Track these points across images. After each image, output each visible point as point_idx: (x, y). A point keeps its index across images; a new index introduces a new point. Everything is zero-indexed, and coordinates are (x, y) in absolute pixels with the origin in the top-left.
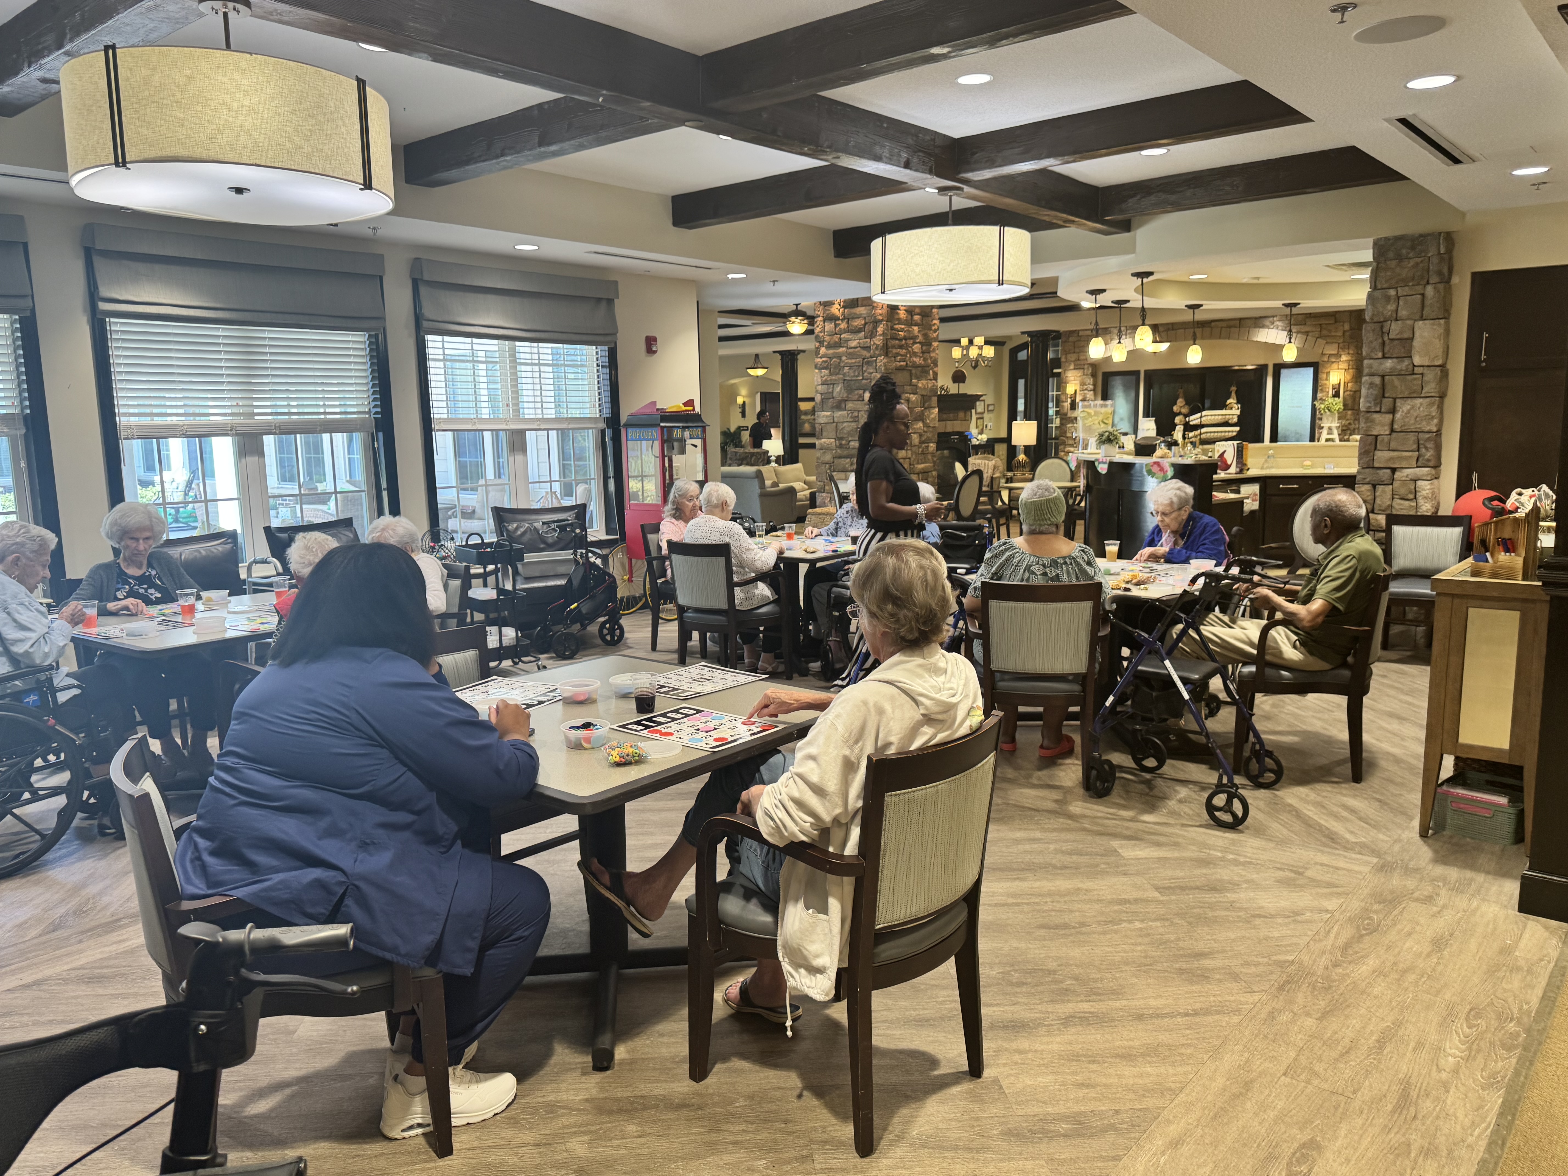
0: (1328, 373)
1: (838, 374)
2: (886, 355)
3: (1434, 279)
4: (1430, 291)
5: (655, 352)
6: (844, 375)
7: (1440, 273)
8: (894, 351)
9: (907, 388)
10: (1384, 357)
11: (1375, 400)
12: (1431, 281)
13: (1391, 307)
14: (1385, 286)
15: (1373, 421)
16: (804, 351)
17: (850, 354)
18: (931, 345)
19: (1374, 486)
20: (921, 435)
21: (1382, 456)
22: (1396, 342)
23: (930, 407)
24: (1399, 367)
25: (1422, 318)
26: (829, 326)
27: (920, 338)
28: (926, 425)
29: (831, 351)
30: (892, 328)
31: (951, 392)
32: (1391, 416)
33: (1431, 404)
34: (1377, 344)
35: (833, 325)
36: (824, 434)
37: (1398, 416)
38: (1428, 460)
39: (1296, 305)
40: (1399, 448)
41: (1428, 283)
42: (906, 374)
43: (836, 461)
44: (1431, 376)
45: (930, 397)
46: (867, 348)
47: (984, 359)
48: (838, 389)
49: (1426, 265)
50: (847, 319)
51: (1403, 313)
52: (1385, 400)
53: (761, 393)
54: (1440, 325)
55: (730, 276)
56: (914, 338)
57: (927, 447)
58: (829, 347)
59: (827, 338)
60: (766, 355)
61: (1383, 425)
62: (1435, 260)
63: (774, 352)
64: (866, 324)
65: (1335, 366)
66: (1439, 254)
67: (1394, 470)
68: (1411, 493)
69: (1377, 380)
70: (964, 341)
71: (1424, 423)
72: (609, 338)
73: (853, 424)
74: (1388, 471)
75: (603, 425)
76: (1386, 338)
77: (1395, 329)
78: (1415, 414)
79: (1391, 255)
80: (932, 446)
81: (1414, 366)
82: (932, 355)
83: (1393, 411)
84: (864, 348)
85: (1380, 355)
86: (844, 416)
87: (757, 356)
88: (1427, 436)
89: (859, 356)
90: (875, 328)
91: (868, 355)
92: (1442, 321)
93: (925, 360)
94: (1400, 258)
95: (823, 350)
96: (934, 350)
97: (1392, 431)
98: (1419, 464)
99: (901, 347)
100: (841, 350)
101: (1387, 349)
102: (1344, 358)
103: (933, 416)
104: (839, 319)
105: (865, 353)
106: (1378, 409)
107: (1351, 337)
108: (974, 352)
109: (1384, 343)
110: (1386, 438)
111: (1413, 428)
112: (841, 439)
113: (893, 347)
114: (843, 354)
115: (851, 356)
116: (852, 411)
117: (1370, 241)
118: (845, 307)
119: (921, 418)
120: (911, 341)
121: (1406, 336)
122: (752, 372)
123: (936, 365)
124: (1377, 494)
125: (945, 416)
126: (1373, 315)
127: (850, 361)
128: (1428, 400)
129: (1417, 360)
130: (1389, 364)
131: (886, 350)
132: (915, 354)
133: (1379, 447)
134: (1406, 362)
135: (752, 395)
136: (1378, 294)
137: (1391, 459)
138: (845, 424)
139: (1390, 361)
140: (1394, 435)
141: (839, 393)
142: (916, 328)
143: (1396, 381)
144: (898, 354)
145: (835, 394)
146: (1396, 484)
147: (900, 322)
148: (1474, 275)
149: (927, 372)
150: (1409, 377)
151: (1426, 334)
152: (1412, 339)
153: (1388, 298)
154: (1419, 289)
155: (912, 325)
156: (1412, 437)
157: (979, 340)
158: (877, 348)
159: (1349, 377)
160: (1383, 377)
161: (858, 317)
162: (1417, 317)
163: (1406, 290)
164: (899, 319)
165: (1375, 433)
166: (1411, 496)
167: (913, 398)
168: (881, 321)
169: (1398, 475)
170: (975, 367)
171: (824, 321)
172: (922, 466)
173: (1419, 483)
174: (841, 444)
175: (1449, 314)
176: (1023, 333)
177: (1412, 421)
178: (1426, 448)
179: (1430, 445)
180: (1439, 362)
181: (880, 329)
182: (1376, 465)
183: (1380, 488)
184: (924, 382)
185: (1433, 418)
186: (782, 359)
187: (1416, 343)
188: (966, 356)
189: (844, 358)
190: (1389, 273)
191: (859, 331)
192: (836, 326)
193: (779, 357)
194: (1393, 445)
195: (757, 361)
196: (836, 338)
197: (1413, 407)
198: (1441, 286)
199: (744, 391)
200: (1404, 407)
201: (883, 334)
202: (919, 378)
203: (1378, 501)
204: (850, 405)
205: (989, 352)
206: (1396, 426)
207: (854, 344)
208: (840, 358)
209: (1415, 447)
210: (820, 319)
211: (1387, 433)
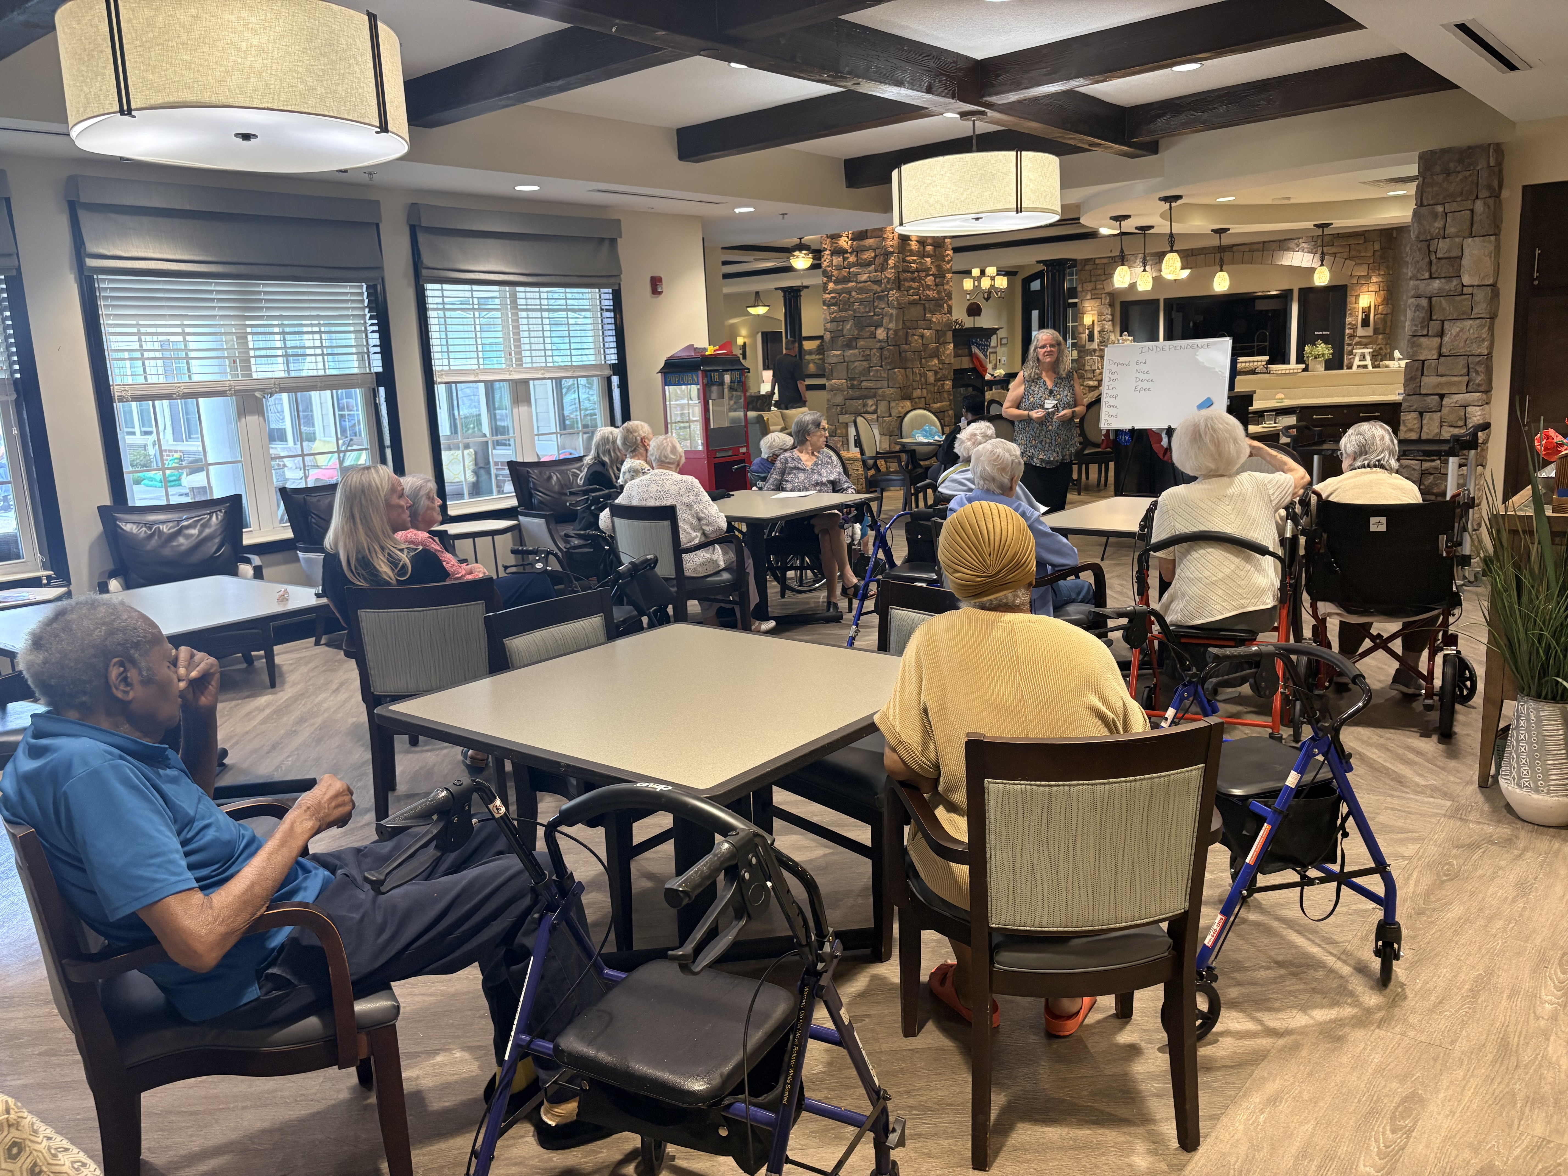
0: (1357, 296)
1: (847, 310)
2: (899, 289)
3: (1484, 193)
4: (1479, 206)
5: (660, 293)
6: (854, 311)
7: (1489, 187)
8: (907, 284)
9: (921, 323)
10: (1431, 277)
11: (1422, 322)
12: (1480, 196)
13: (1439, 224)
14: (1431, 202)
15: (1420, 346)
16: (807, 287)
17: (860, 289)
18: (944, 277)
19: (1421, 414)
20: (936, 373)
21: (1429, 382)
22: (1443, 261)
23: (946, 343)
24: (1447, 287)
25: (1471, 235)
26: (837, 260)
27: (934, 270)
28: (941, 362)
29: (840, 287)
30: (904, 261)
31: (967, 326)
32: (1438, 340)
33: (1482, 326)
34: (1424, 264)
35: (841, 259)
36: (835, 374)
37: (1446, 339)
38: (1479, 385)
39: (1328, 225)
40: (1448, 373)
41: (1477, 198)
42: (920, 308)
43: (848, 402)
44: (1480, 295)
45: (944, 333)
46: (878, 282)
47: (997, 290)
48: (848, 327)
49: (1475, 178)
50: (856, 251)
51: (1451, 230)
52: (1432, 323)
53: (763, 333)
54: (1490, 242)
55: (737, 211)
56: (927, 270)
57: (943, 385)
58: (837, 282)
59: (835, 273)
60: (768, 292)
61: (1430, 350)
62: (1484, 174)
63: (776, 289)
64: (876, 256)
65: (1365, 288)
66: (1489, 166)
67: (1442, 396)
68: (1460, 419)
69: (1424, 302)
70: (976, 272)
71: (1475, 345)
72: (612, 280)
73: (865, 363)
74: (1437, 397)
75: (608, 372)
76: (1433, 258)
77: (1443, 247)
78: (1465, 337)
79: (1438, 169)
80: (948, 384)
81: (1463, 286)
82: (946, 287)
83: (1441, 334)
84: (874, 282)
85: (1427, 275)
86: (855, 355)
87: (757, 293)
88: (1478, 359)
89: (870, 291)
90: (886, 260)
91: (879, 289)
92: (1493, 238)
93: (939, 292)
94: (1448, 173)
95: (831, 286)
96: (948, 283)
97: (1440, 355)
98: (1470, 389)
99: (913, 280)
100: (851, 284)
101: (1434, 269)
102: (1374, 279)
103: (948, 352)
104: (847, 252)
105: (876, 287)
106: (1425, 332)
107: (1381, 257)
108: (986, 283)
109: (1430, 263)
110: (1434, 363)
111: (1462, 352)
112: (853, 379)
113: (906, 280)
114: (852, 289)
115: (860, 291)
116: (864, 349)
117: (1416, 155)
118: (853, 239)
119: (936, 354)
120: (924, 274)
121: (1454, 254)
122: (752, 311)
123: (950, 298)
124: (1424, 422)
125: (960, 352)
126: (1419, 233)
127: (860, 296)
128: (1478, 321)
129: (1466, 280)
130: (1436, 284)
131: (898, 283)
132: (928, 287)
133: (1425, 373)
134: (1455, 282)
135: (752, 335)
136: (1424, 210)
137: (1439, 385)
138: (857, 364)
139: (1437, 281)
140: (1442, 359)
141: (850, 330)
142: (928, 260)
143: (1444, 302)
144: (911, 288)
145: (845, 332)
146: (1445, 411)
147: (912, 253)
148: (1525, 188)
149: (942, 306)
150: (1458, 298)
151: (1475, 252)
152: (1461, 257)
153: (1435, 216)
154: (1468, 204)
155: (924, 256)
156: (1462, 361)
157: (991, 271)
158: (888, 282)
159: (1380, 300)
160: (1430, 298)
161: (868, 249)
162: (1467, 234)
163: (1454, 206)
164: (911, 251)
165: (1422, 358)
166: (1461, 423)
167: (927, 333)
168: (892, 253)
169: (1446, 401)
170: (987, 299)
171: (832, 255)
172: (938, 405)
173: (1469, 409)
174: (853, 385)
175: (1500, 231)
176: (1038, 262)
177: (1462, 344)
178: (1477, 373)
179: (1481, 369)
180: (1491, 281)
181: (891, 262)
182: (1423, 392)
183: (1427, 416)
184: (939, 316)
185: (1483, 340)
186: (785, 297)
187: (1464, 262)
188: (977, 288)
189: (854, 293)
190: (1436, 189)
191: (869, 264)
192: (845, 259)
193: (781, 294)
194: (1441, 370)
195: (757, 298)
196: (845, 272)
197: (1462, 330)
198: (1491, 201)
199: (744, 332)
200: (1452, 330)
201: (895, 267)
202: (933, 312)
203: (1425, 429)
204: (861, 343)
205: (1002, 282)
206: (1444, 350)
207: (864, 277)
208: (849, 293)
209: (1465, 371)
210: (828, 252)
211: (1435, 357)
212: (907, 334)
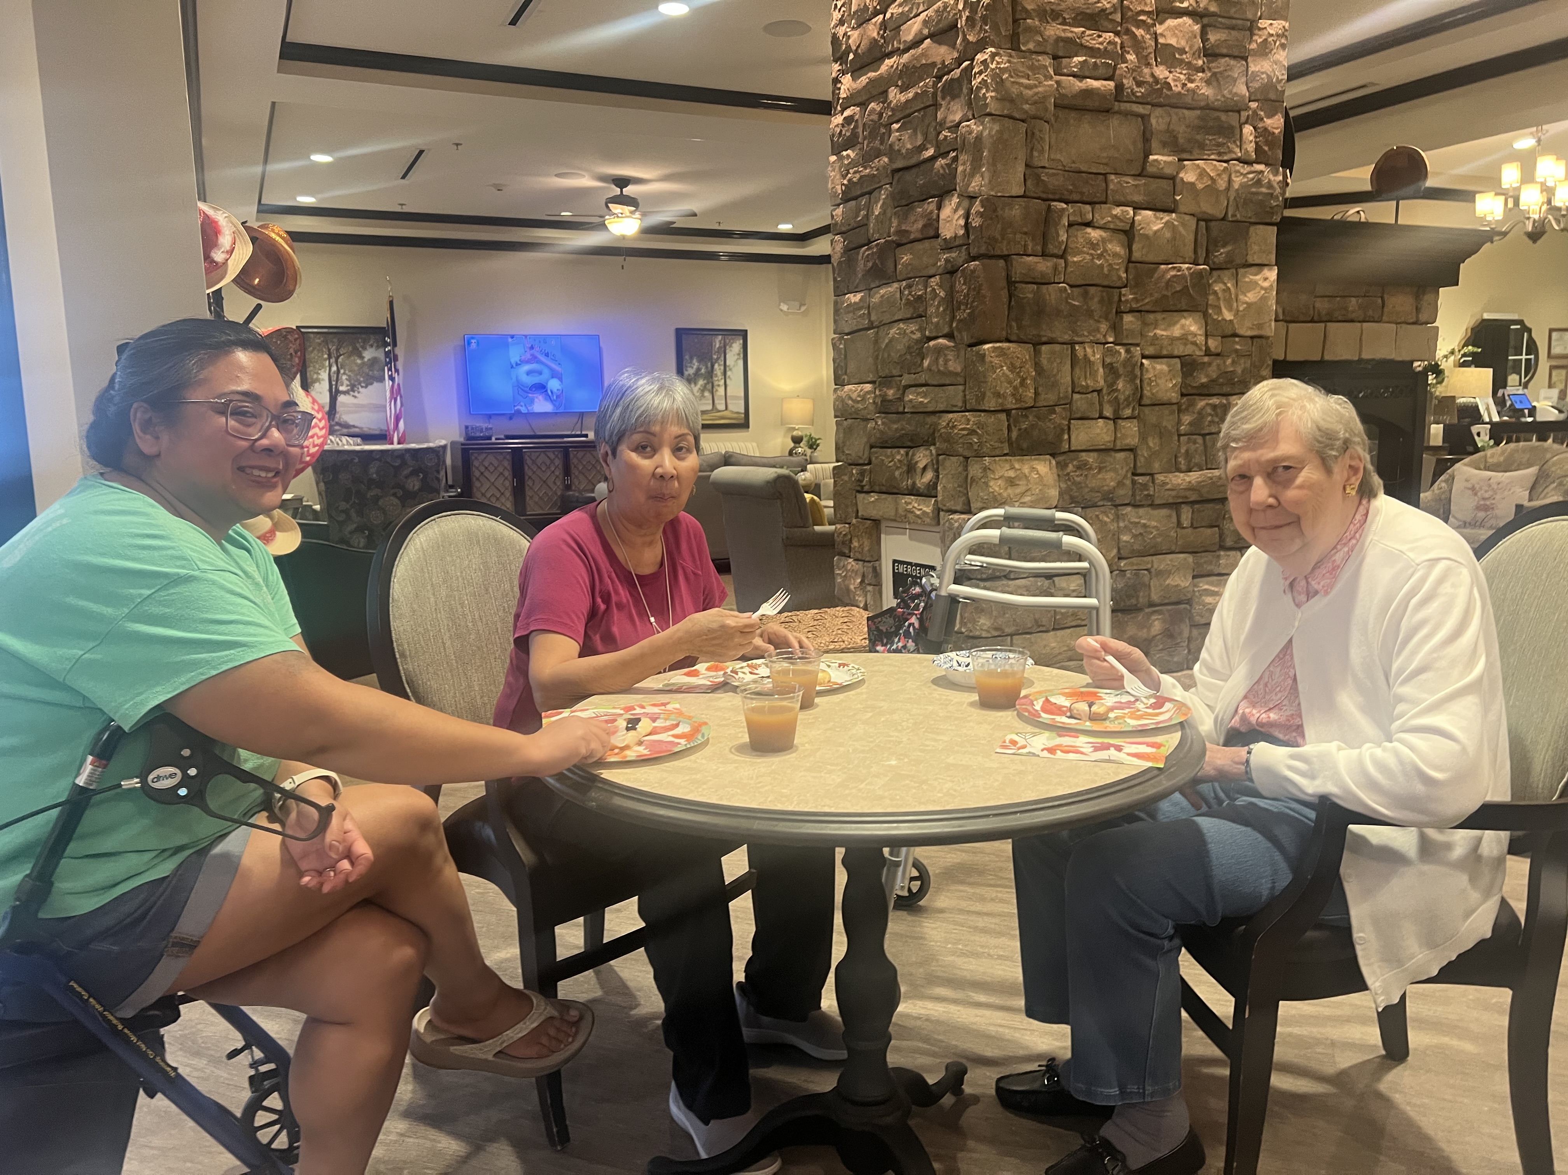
1: (876, 153)
6: (892, 151)
9: (1123, 183)
29: (864, 81)
42: (1118, 128)
103: (1251, 297)
116: (911, 278)
167: (1153, 222)
189: (894, 94)
196: (874, 28)
204: (907, 258)
207: (915, 28)
208: (883, 95)
212: (1048, 220)
